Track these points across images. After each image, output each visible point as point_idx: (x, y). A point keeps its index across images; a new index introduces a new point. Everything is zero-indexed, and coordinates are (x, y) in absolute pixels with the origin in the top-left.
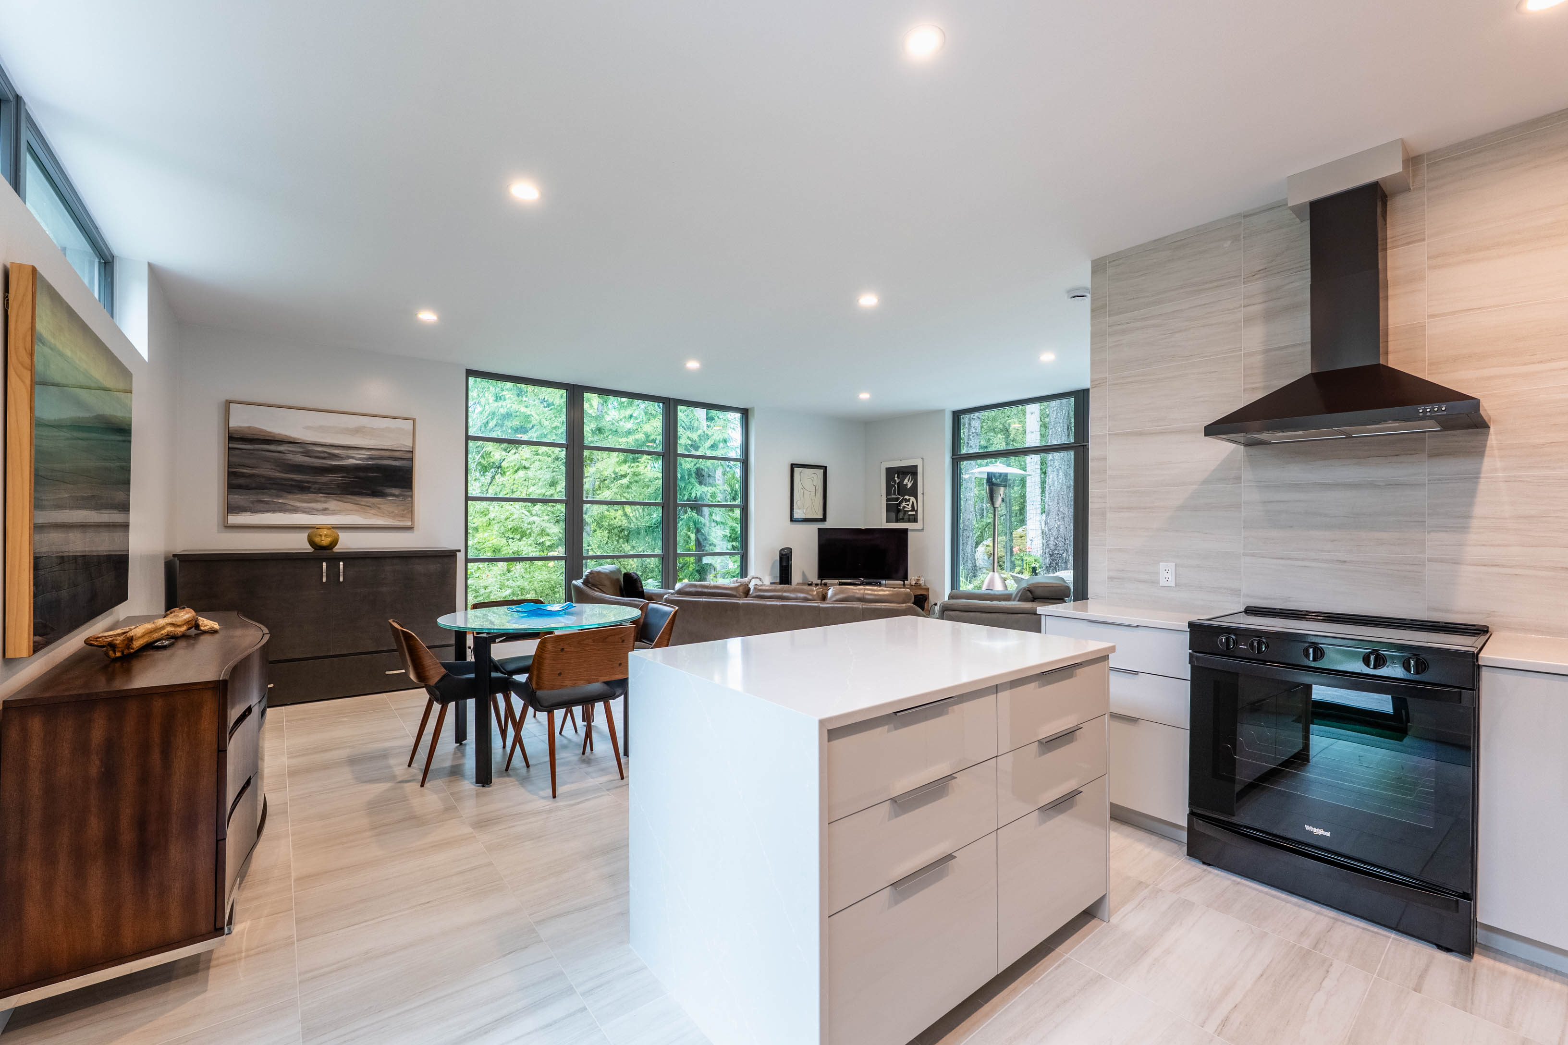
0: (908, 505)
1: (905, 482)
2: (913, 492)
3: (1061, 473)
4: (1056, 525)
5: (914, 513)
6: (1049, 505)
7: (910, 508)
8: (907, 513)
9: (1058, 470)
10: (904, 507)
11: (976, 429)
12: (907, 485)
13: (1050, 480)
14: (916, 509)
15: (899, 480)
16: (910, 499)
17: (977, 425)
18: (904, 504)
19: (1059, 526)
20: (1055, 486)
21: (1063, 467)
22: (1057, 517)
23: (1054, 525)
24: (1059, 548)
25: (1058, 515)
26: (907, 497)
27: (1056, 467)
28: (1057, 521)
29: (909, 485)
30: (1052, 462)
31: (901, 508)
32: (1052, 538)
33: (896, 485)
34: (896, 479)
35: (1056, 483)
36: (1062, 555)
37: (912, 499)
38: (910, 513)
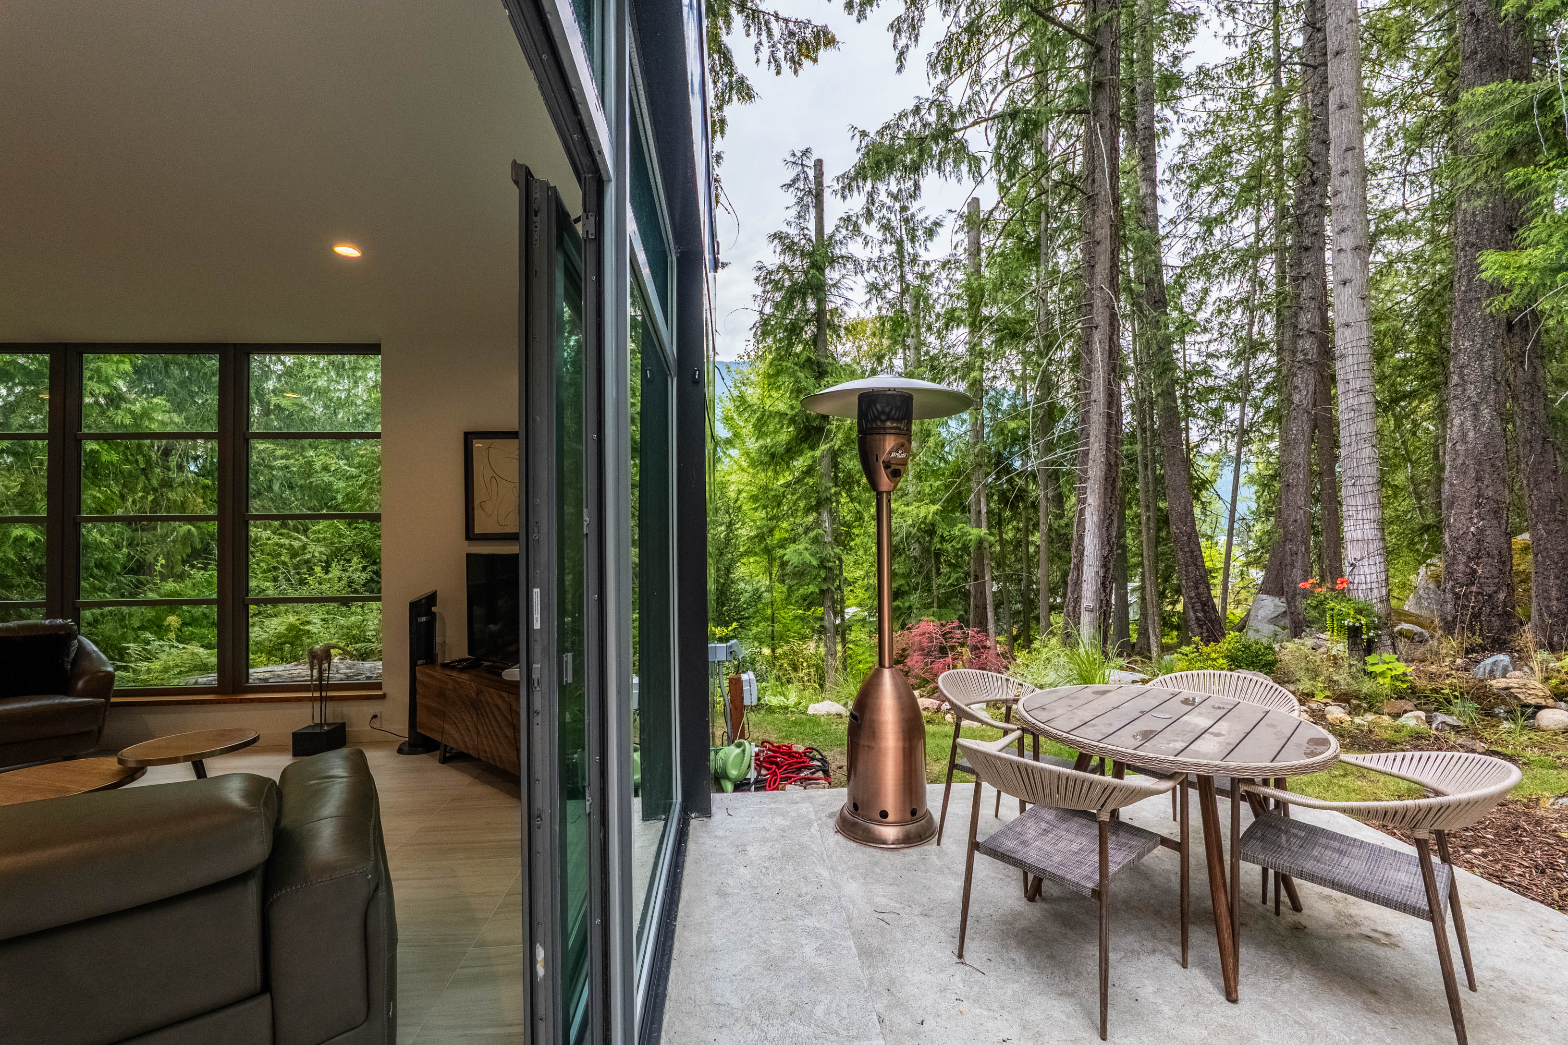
3: (1485, 411)
4: (1472, 529)
6: (1452, 485)
9: (1476, 406)
11: (1306, 354)
13: (1455, 429)
17: (1307, 346)
19: (1481, 531)
20: (1467, 443)
21: (1491, 397)
22: (1475, 511)
23: (1468, 528)
24: (1482, 580)
25: (1478, 505)
27: (1469, 398)
28: (1475, 520)
30: (1459, 389)
32: (1462, 559)
35: (1471, 434)
36: (1490, 596)
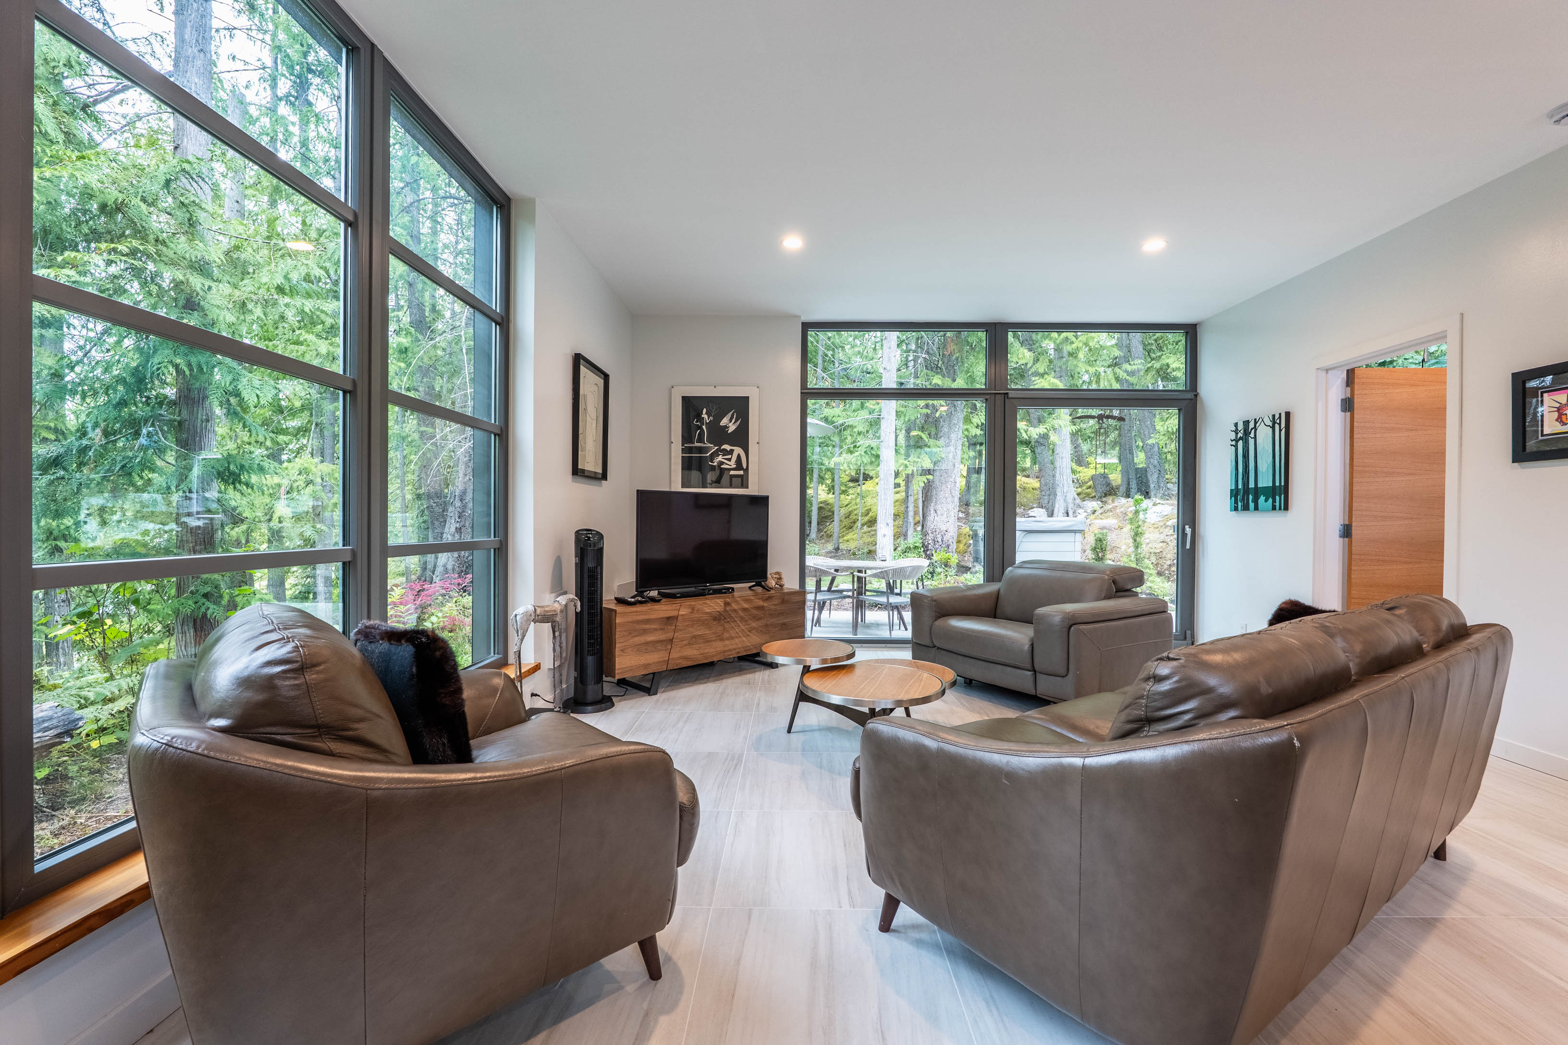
0: (729, 460)
1: (724, 421)
2: (741, 438)
5: (741, 472)
7: (733, 464)
8: (726, 472)
10: (722, 463)
12: (726, 427)
14: (745, 467)
15: (711, 418)
16: (732, 451)
18: (720, 458)
26: (727, 447)
29: (732, 428)
31: (715, 464)
33: (704, 427)
34: (705, 416)
37: (738, 450)
38: (732, 473)
